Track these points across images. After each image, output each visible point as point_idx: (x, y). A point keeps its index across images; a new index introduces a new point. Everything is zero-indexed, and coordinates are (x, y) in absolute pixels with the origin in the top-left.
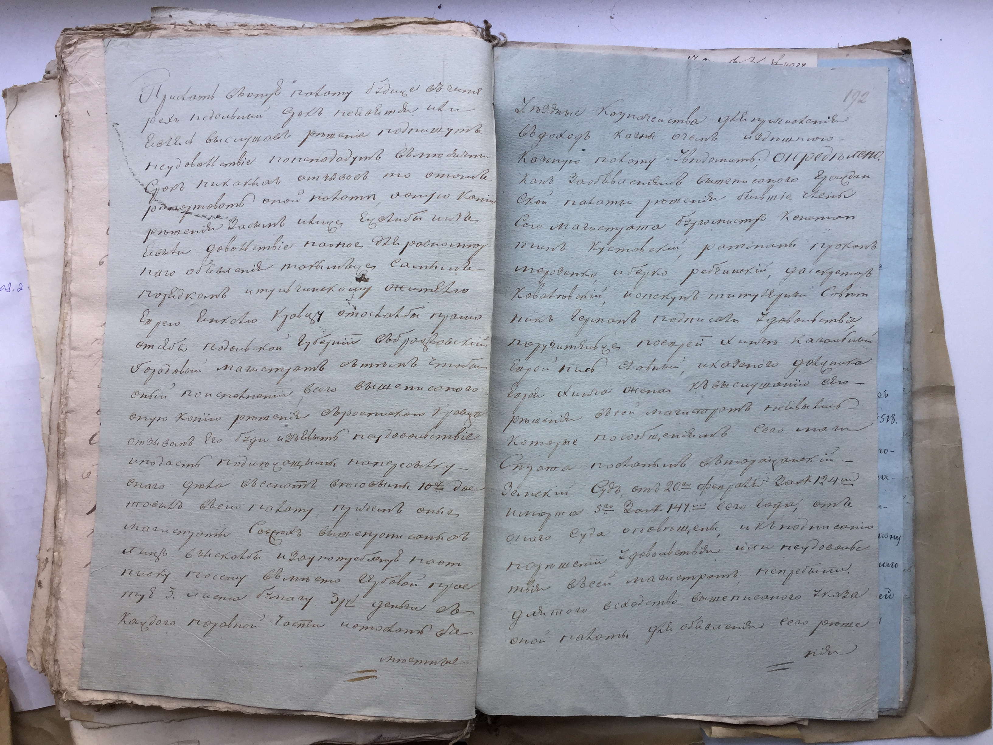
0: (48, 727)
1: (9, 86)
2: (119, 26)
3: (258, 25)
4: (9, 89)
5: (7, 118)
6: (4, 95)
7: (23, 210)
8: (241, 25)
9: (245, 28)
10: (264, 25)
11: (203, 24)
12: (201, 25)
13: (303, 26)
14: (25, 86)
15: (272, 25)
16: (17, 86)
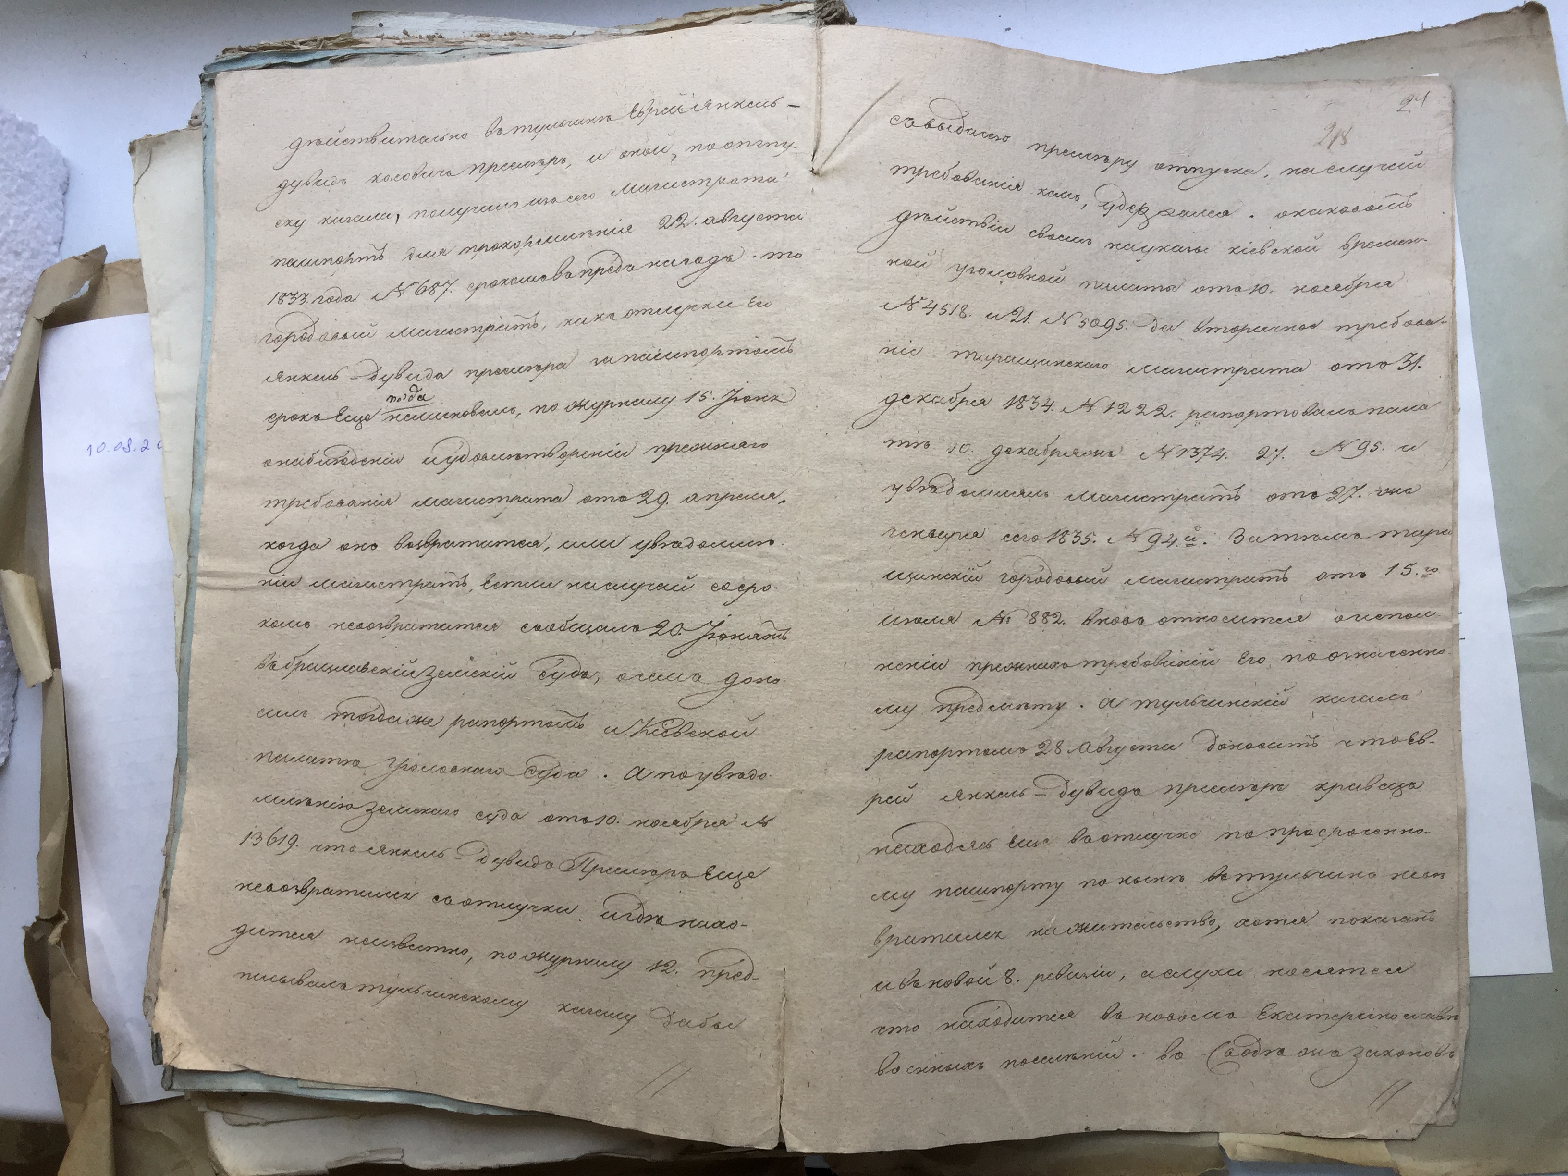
0: (169, 1131)
1: (139, 135)
2: (301, 43)
3: (505, 35)
4: (140, 140)
5: (136, 184)
6: (132, 150)
7: (155, 322)
8: (480, 36)
9: (486, 39)
10: (515, 34)
11: (424, 36)
12: (421, 37)
13: (573, 34)
14: (164, 135)
15: (527, 33)
16: (151, 135)
